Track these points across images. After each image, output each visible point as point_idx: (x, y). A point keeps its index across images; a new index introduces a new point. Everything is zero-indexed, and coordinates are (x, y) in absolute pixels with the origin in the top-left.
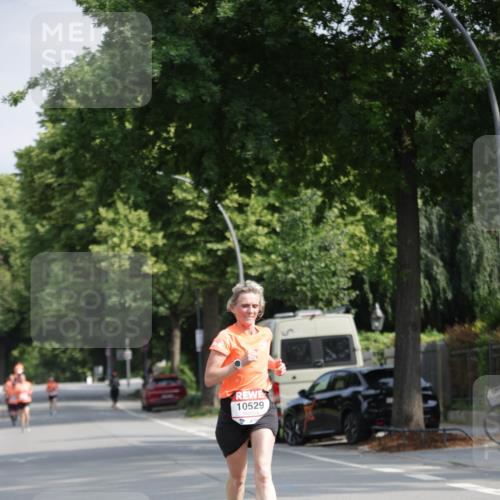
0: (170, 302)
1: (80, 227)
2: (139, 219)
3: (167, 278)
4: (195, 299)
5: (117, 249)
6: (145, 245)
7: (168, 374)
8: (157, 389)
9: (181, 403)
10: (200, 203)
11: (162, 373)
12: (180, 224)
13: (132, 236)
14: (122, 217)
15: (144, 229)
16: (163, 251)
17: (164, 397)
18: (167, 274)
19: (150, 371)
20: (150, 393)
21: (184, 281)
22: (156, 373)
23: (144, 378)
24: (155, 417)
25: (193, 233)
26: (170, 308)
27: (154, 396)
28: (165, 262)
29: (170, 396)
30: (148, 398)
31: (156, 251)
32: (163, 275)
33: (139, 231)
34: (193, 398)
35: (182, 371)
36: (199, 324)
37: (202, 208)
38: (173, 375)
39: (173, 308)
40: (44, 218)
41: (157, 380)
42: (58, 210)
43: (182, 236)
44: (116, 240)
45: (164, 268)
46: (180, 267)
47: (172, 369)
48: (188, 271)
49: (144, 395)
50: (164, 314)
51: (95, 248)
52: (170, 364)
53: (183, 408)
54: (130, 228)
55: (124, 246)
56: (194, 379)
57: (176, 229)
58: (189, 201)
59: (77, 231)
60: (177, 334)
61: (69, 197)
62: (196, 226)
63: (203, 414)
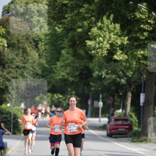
0: (126, 76)
1: (80, 30)
2: (115, 28)
3: (126, 63)
4: (142, 76)
5: (101, 44)
6: (117, 43)
7: (123, 117)
8: (116, 125)
9: (129, 134)
10: (149, 21)
11: (120, 116)
12: (137, 32)
13: (110, 37)
14: (105, 25)
15: (117, 34)
16: (126, 47)
17: (120, 130)
18: (127, 61)
19: (113, 115)
20: (112, 127)
21: (136, 65)
22: (116, 116)
23: (109, 118)
24: (114, 141)
25: (144, 38)
26: (126, 80)
27: (114, 129)
28: (126, 54)
29: (123, 130)
30: (110, 130)
31: (122, 47)
32: (124, 61)
33: (114, 35)
34: (136, 131)
35: (131, 116)
36: (143, 90)
37: (150, 24)
38: (126, 118)
39: (129, 80)
40: (61, 23)
41: (116, 120)
42: (69, 19)
43: (137, 39)
44: (101, 39)
45: (126, 57)
46: (134, 57)
47: (125, 115)
48: (139, 59)
49: (108, 128)
50: (124, 83)
51: (89, 43)
52: (124, 111)
53: (130, 137)
54: (110, 33)
55: (105, 43)
56: (137, 121)
57: (134, 35)
58: (143, 19)
59: (78, 32)
60: (130, 94)
61: (76, 12)
62: (146, 34)
63: (141, 141)
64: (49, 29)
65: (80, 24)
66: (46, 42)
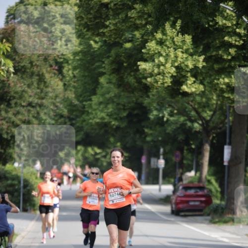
0: (202, 118)
1: (128, 45)
2: (184, 42)
3: (202, 97)
4: (226, 117)
5: (162, 68)
6: (187, 66)
7: (196, 184)
8: (185, 196)
9: (207, 210)
10: (238, 30)
11: (191, 182)
12: (219, 48)
13: (176, 57)
14: (169, 38)
15: (186, 51)
16: (202, 73)
17: (192, 203)
18: (202, 94)
19: (181, 180)
20: (179, 199)
21: (217, 100)
22: (185, 182)
23: (175, 185)
24: (183, 221)
25: (230, 57)
26: (202, 125)
27: (182, 202)
28: (202, 83)
29: (197, 203)
30: (177, 204)
31: (195, 72)
32: (199, 95)
33: (183, 52)
34: (218, 206)
35: (209, 181)
36: (228, 141)
37: (239, 35)
38: (201, 185)
39: (206, 124)
40: (98, 35)
41: (186, 188)
43: (219, 60)
44: (162, 59)
45: (201, 88)
46: (214, 87)
47: (200, 180)
48: (222, 91)
49: (174, 201)
50: (198, 130)
51: (143, 65)
52: (198, 174)
53: (209, 215)
54: (175, 49)
55: (168, 65)
56: (219, 189)
57: (214, 53)
58: (228, 27)
59: (126, 49)
60: (207, 147)
62: (232, 51)
63: (226, 222)
64: (80, 44)
65: (128, 35)
66: (75, 64)
